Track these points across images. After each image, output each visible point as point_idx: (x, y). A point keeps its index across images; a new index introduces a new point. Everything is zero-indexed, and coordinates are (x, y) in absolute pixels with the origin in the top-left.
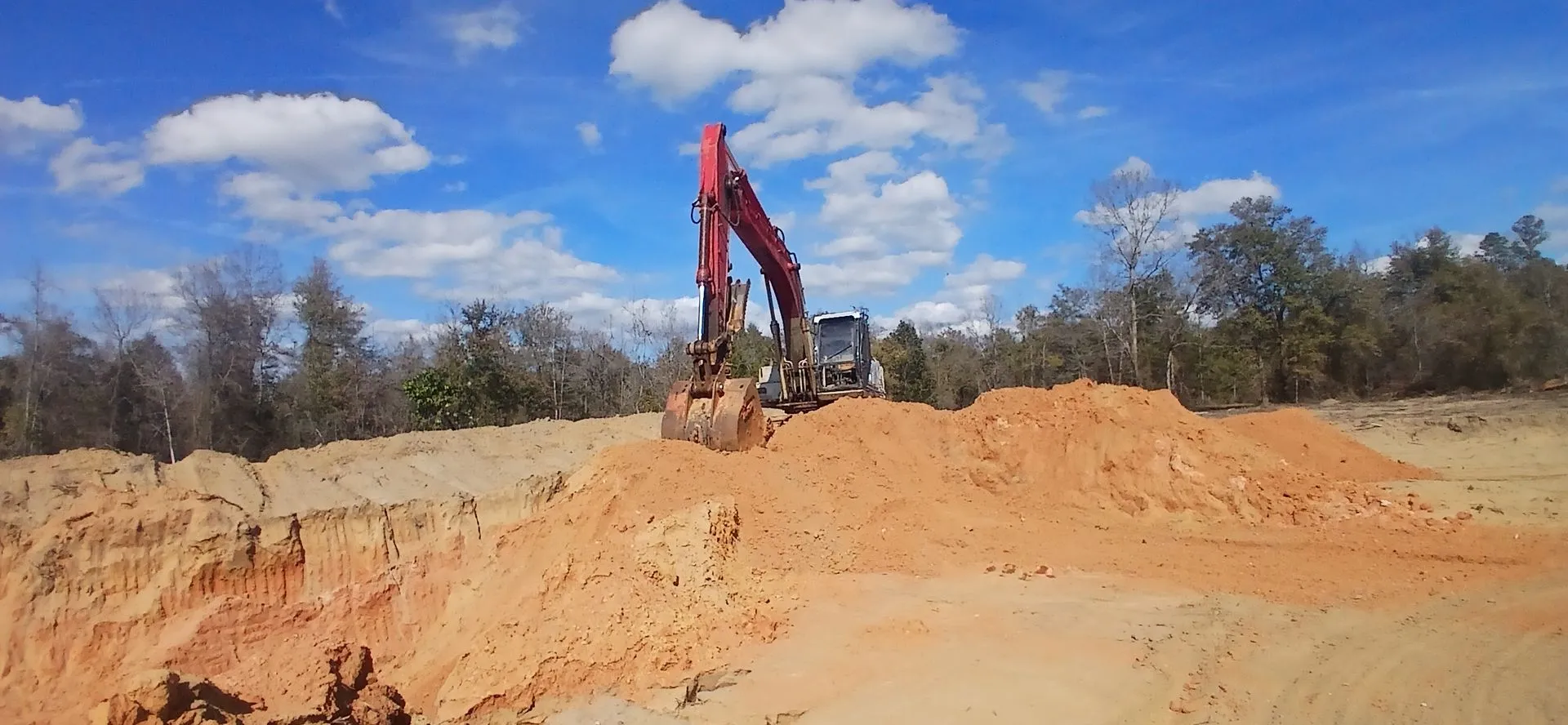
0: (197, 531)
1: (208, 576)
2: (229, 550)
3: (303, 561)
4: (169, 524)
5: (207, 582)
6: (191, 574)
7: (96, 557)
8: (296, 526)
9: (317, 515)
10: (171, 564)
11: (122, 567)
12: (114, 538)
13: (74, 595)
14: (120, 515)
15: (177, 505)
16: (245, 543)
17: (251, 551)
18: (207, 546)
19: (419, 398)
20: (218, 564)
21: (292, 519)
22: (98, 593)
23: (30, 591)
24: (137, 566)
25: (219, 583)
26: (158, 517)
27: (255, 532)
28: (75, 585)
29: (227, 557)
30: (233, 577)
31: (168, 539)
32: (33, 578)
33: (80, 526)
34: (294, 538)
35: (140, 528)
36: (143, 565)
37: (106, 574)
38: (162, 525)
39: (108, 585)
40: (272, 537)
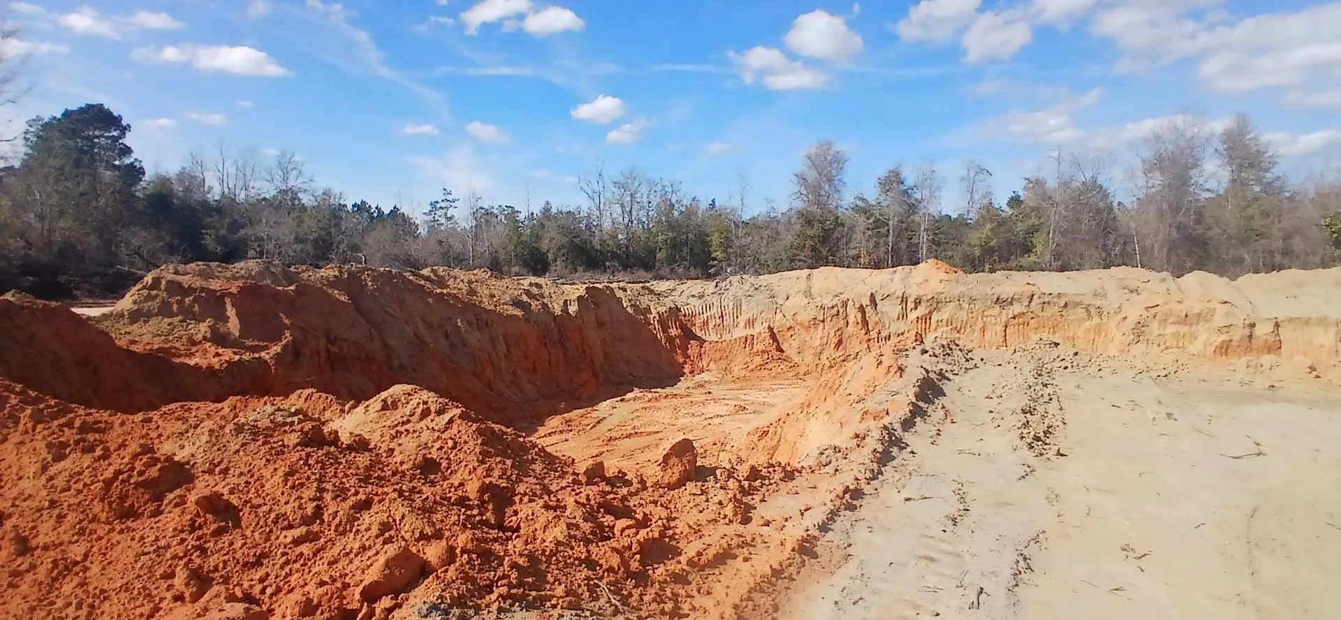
0: (1219, 321)
1: (1225, 347)
2: (1238, 334)
3: (1280, 348)
4: (1203, 315)
5: (1223, 350)
6: (1215, 344)
7: (1162, 328)
8: (1277, 325)
9: (1291, 320)
10: (1203, 337)
11: (1176, 335)
12: (1172, 319)
13: (1150, 347)
14: (1177, 308)
15: (1208, 305)
16: (1247, 332)
17: (1250, 337)
18: (1225, 329)
19: (1334, 232)
20: (1231, 341)
21: (1275, 320)
22: (1162, 347)
23: (1128, 341)
24: (1184, 336)
25: (1230, 352)
26: (1196, 311)
27: (1252, 325)
28: (1150, 342)
29: (1236, 338)
30: (1238, 350)
31: (1201, 324)
32: (1129, 335)
33: (1153, 311)
34: (1276, 332)
35: (1186, 316)
36: (1187, 336)
37: (1167, 337)
38: (1199, 315)
39: (1168, 344)
40: (1263, 330)
